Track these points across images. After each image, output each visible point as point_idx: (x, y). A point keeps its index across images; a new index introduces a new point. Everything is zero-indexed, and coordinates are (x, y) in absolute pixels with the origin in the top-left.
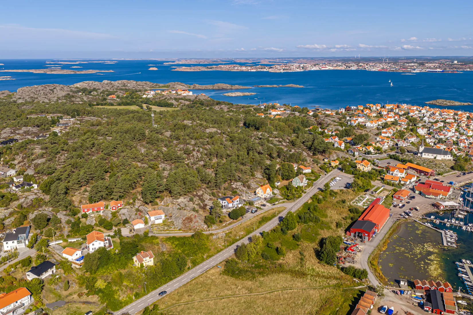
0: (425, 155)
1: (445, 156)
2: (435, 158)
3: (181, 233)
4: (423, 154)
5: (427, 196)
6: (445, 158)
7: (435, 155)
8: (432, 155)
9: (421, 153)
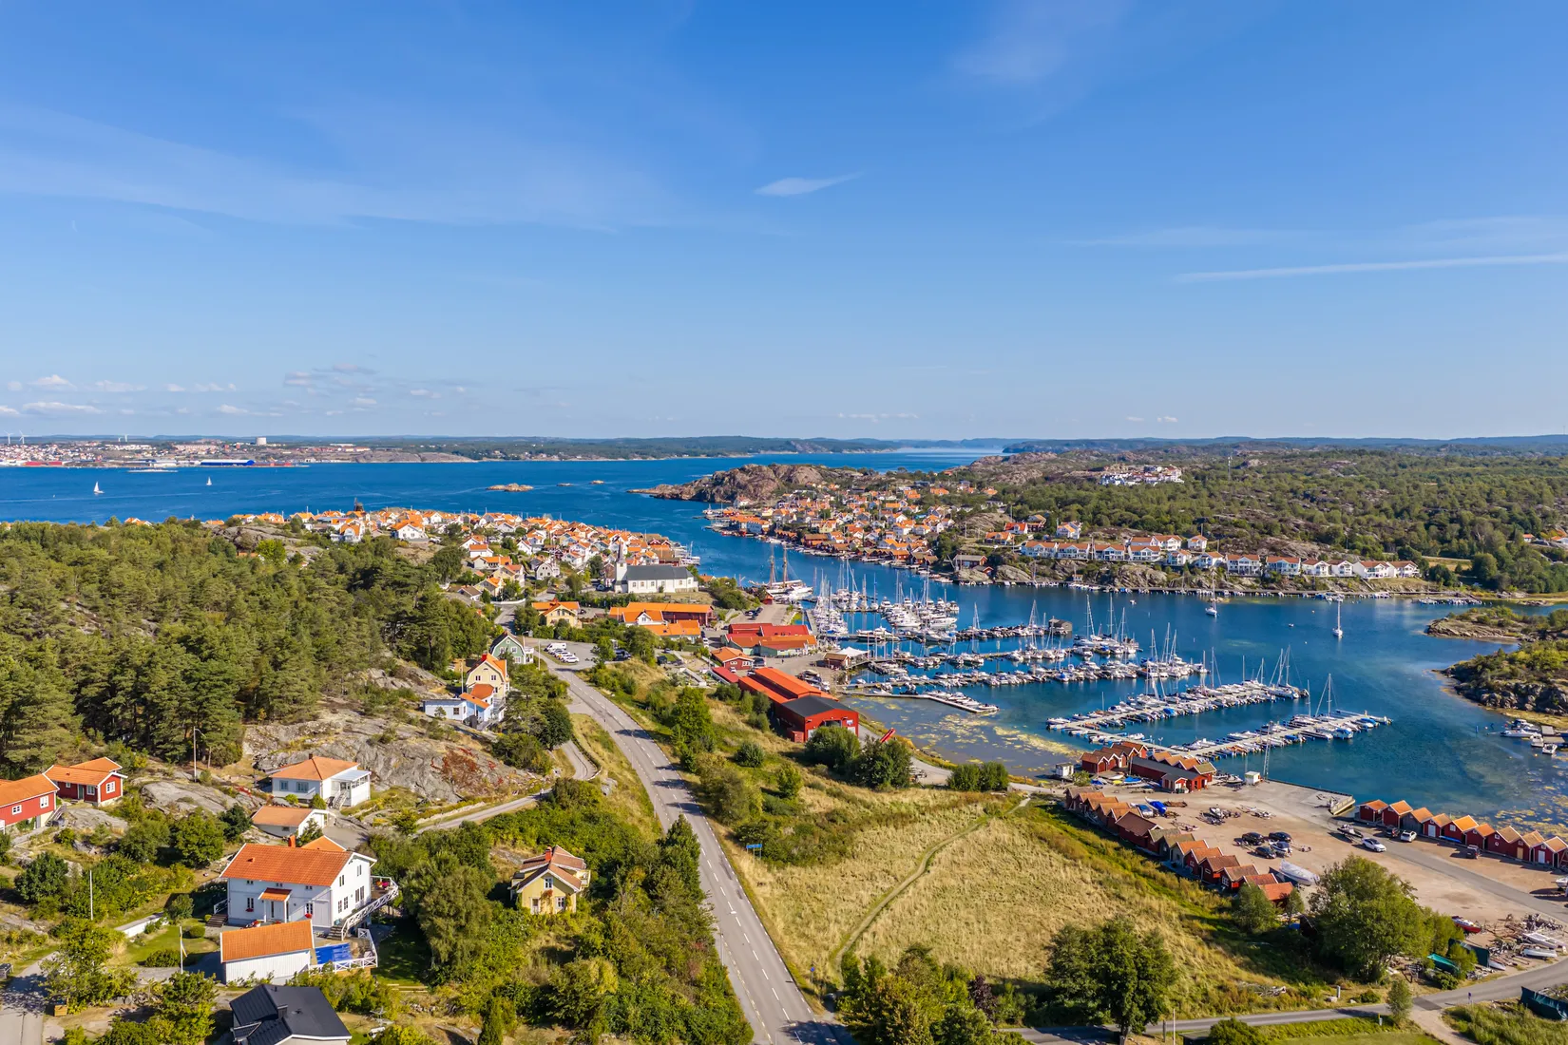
0: (634, 586)
1: (684, 581)
2: (661, 590)
3: (482, 809)
4: (630, 583)
5: (779, 653)
6: (683, 586)
7: (659, 583)
8: (653, 584)
9: (624, 582)
